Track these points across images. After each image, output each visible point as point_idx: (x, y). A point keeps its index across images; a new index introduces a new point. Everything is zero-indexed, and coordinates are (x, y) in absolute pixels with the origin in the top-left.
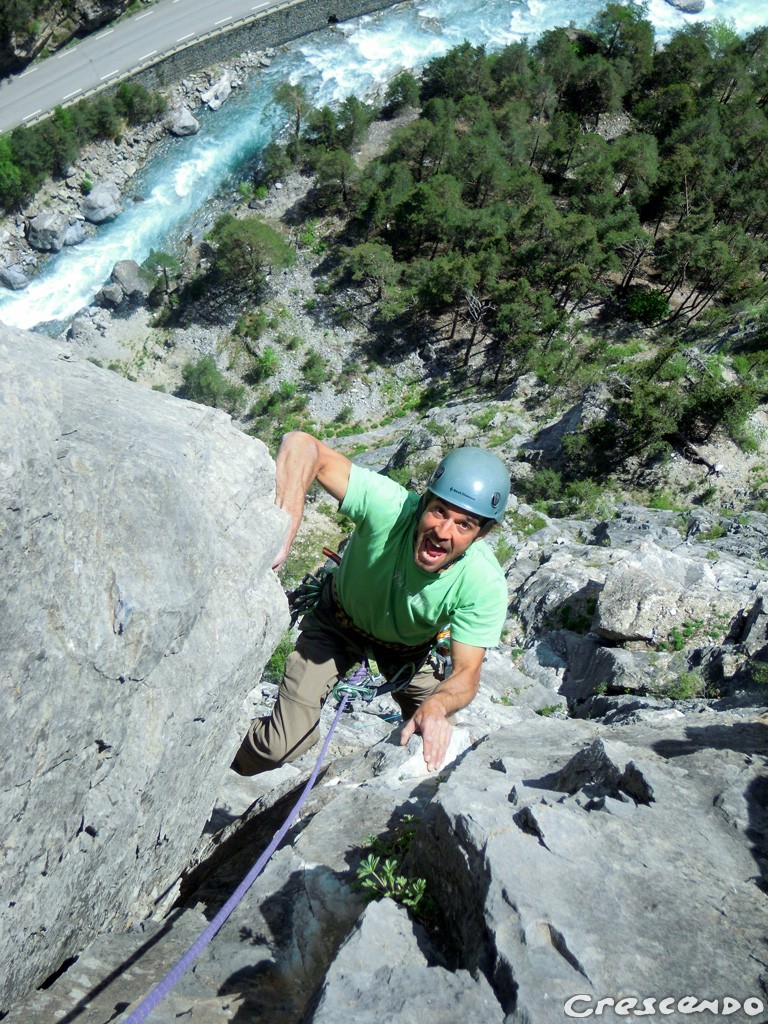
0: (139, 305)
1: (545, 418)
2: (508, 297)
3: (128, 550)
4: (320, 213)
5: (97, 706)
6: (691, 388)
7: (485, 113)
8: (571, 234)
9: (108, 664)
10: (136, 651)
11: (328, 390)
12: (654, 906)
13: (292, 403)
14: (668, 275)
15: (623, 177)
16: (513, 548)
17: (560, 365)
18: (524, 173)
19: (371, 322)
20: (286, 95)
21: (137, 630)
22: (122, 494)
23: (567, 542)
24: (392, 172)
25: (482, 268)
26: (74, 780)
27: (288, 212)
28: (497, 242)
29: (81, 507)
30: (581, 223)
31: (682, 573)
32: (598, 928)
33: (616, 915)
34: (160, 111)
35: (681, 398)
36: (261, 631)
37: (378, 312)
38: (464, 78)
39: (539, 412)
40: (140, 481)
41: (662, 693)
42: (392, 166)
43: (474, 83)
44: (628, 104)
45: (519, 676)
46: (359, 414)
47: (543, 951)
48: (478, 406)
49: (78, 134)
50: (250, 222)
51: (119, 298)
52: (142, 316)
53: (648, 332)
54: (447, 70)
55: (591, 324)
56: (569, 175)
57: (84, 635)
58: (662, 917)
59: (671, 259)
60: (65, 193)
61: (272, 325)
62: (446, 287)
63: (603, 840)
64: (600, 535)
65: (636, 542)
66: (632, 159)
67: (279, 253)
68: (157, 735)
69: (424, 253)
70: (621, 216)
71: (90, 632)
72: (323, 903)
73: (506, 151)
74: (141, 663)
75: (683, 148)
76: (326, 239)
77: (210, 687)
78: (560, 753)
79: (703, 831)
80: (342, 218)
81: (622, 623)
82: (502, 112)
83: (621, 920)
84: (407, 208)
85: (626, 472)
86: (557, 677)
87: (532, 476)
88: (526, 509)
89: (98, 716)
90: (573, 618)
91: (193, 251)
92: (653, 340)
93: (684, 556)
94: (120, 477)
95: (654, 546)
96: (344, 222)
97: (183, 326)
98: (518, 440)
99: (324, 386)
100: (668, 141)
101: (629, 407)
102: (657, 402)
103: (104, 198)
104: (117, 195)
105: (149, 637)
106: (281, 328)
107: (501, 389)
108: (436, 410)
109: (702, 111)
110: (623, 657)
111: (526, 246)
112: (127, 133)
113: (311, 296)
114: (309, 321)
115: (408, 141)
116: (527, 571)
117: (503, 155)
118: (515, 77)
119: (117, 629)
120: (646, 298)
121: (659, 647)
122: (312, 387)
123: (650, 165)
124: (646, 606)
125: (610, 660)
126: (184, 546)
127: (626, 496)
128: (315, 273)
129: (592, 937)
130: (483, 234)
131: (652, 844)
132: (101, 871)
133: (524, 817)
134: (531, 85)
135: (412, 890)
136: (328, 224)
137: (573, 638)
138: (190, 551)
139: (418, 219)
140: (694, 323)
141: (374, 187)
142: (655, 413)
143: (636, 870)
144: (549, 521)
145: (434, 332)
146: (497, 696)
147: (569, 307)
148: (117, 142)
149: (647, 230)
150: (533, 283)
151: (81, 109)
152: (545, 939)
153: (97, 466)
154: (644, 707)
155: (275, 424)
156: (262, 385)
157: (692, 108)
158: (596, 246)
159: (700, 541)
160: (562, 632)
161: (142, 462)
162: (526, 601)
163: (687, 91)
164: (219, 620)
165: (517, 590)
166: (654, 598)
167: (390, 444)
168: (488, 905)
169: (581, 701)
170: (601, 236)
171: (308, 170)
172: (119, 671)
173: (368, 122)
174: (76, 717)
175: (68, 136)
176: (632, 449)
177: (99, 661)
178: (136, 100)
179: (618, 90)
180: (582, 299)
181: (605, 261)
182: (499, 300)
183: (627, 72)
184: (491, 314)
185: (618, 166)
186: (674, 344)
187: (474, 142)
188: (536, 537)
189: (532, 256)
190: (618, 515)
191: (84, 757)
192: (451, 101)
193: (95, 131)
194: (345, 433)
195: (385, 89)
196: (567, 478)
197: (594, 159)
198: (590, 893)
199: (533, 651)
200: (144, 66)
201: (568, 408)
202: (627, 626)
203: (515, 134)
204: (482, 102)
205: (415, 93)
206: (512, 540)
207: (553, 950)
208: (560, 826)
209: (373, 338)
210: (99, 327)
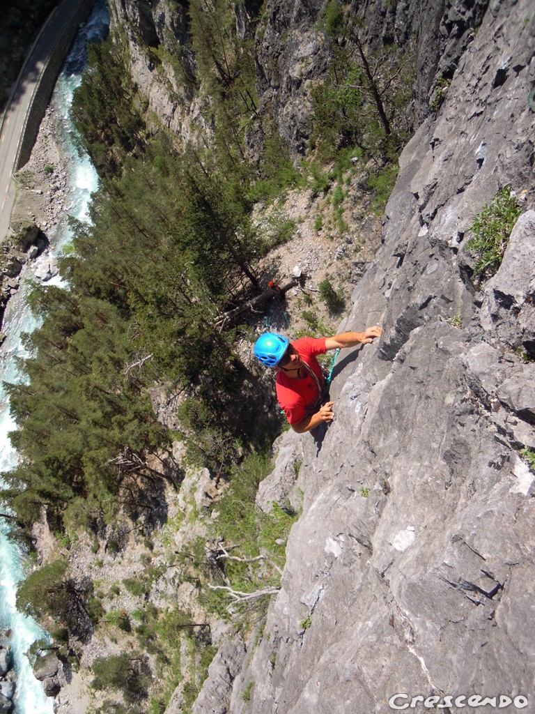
61: (101, 597)
113: (96, 559)
114: (108, 570)
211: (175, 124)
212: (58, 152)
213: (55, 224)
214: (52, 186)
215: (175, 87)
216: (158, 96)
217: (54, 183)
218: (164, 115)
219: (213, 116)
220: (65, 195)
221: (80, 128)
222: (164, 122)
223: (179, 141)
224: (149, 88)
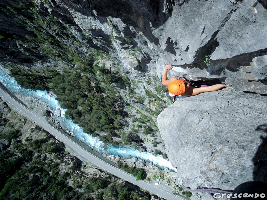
0: (143, 146)
1: (119, 89)
2: (108, 105)
3: (191, 125)
4: (116, 134)
5: (214, 114)
6: (103, 76)
7: (90, 124)
8: (96, 103)
9: (208, 117)
10: (203, 114)
11: (136, 117)
12: (186, 25)
13: (140, 120)
14: (92, 88)
15: (85, 102)
16: (137, 81)
17: (112, 93)
18: (93, 114)
19: (124, 118)
20: (106, 148)
21: (201, 116)
22: (185, 132)
23: (132, 76)
24: (105, 129)
25: (108, 110)
26: (226, 109)
27: (119, 138)
28: (103, 111)
29: (191, 135)
30: (94, 103)
31: (125, 60)
32: (196, 29)
33: (192, 28)
34: (119, 161)
35: (105, 76)
36: (182, 102)
37: (122, 118)
38: (88, 129)
39: (119, 91)
40: (181, 131)
41: (141, 51)
42: (104, 130)
43: (87, 128)
44: (76, 108)
45: (152, 69)
46: (136, 111)
47: (206, 33)
48: (124, 98)
49: (129, 169)
50: (123, 141)
51: (144, 149)
52: (144, 145)
53: (100, 86)
54: (88, 132)
55: (104, 93)
56: (89, 108)
57: (207, 122)
58: (187, 22)
59: (90, 89)
60: (137, 165)
61: (133, 129)
62: (113, 113)
63: (181, 38)
64: (128, 72)
65: (125, 68)
66: (82, 103)
67: (124, 135)
68: (207, 104)
69: (111, 118)
70: (89, 99)
71: (206, 122)
72: (212, 67)
73: (92, 118)
74: (204, 113)
75: (76, 98)
76: (119, 131)
77: (195, 102)
78: (167, 54)
79: (168, 28)
80: (115, 131)
81: (136, 62)
82: (88, 122)
83: (193, 27)
84: (108, 124)
85: (118, 75)
86: (148, 65)
87: (127, 86)
88: (131, 83)
89: (216, 113)
90: (140, 68)
91: (132, 145)
92: (101, 84)
93: (123, 61)
94: (183, 134)
95: (124, 65)
96: (115, 130)
97: (141, 139)
98: (124, 91)
99: (136, 118)
100: (77, 100)
101: (110, 81)
102: (107, 78)
103: (134, 160)
104: (132, 159)
105: (200, 114)
106: (133, 128)
107: (120, 97)
108: (128, 103)
109: (70, 99)
110: (140, 59)
111: (101, 107)
112: (124, 163)
113: (126, 127)
114: (129, 125)
115: (100, 130)
116: (139, 78)
117: (93, 118)
118: (83, 124)
119: (203, 119)
120: (97, 89)
121: (136, 56)
122: (137, 119)
123: (81, 100)
124: (132, 61)
125: (141, 60)
126: (184, 119)
127: (121, 73)
128: (123, 129)
129: (198, 28)
130: (104, 113)
131: (177, 32)
132: (231, 97)
133: (186, 50)
134: (82, 121)
135: (207, 57)
136: (117, 132)
137: (142, 66)
138: (184, 118)
139: (108, 122)
140: (95, 81)
141: (108, 130)
142: (109, 77)
143: (183, 31)
144: (131, 80)
145: (119, 110)
146: (156, 70)
147: (104, 97)
148: (126, 163)
149: (89, 95)
150: (105, 103)
151: (126, 171)
152: (204, 34)
153: (184, 137)
154: (144, 52)
155: (144, 120)
156: (141, 125)
157: (71, 100)
158: (95, 99)
159: (120, 61)
160: (143, 68)
161: (178, 132)
162: (142, 75)
163: (69, 103)
164: (186, 108)
165: (142, 77)
166: (131, 61)
167: (136, 105)
168: (204, 45)
169: (149, 60)
170: (93, 99)
171: (112, 139)
172: (208, 115)
173: (101, 136)
174: (219, 115)
175: (130, 170)
176: (115, 77)
177: (209, 118)
178: (120, 165)
179: (75, 111)
180: (102, 96)
181: (96, 97)
182: (110, 106)
183: (72, 111)
184: (112, 105)
185: (84, 104)
186: (99, 81)
187: (94, 122)
188: (134, 80)
189: (102, 106)
190: (124, 72)
191: (222, 110)
192: (91, 129)
193: (127, 167)
194: (139, 111)
195: (96, 137)
196: (124, 82)
197: (85, 107)
198: (192, 34)
199: (148, 70)
200: (115, 167)
201: (116, 88)
202: (136, 61)
203: (89, 118)
204: (89, 125)
205: (94, 134)
206: (136, 82)
207: (204, 32)
208: (184, 45)
209: (126, 117)
210: (149, 149)
211: (46, 66)
212: (28, 97)
214: (37, 103)
218: (42, 67)
220: (41, 101)
223: (50, 67)
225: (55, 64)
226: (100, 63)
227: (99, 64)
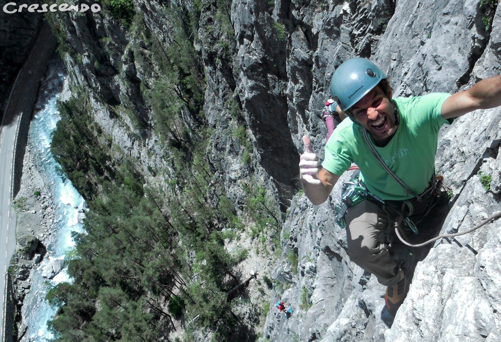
211: (135, 152)
212: (42, 179)
213: (50, 234)
214: (42, 205)
215: (132, 129)
216: (120, 134)
217: (43, 203)
218: (125, 147)
219: (173, 162)
220: (54, 211)
221: (62, 162)
222: (126, 151)
223: (139, 163)
224: (110, 129)
225: (156, 165)
226: (234, 241)
227: (230, 241)
